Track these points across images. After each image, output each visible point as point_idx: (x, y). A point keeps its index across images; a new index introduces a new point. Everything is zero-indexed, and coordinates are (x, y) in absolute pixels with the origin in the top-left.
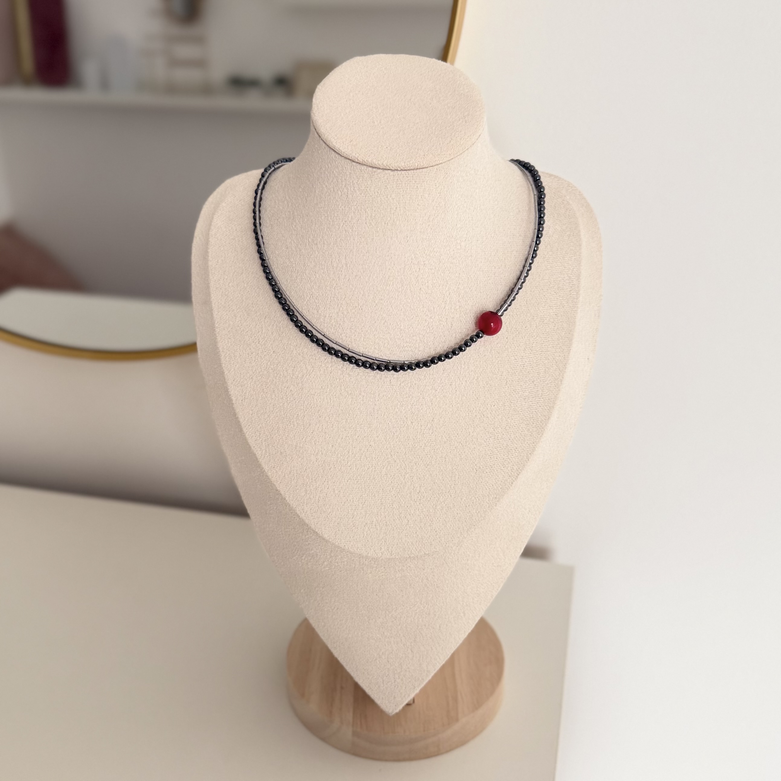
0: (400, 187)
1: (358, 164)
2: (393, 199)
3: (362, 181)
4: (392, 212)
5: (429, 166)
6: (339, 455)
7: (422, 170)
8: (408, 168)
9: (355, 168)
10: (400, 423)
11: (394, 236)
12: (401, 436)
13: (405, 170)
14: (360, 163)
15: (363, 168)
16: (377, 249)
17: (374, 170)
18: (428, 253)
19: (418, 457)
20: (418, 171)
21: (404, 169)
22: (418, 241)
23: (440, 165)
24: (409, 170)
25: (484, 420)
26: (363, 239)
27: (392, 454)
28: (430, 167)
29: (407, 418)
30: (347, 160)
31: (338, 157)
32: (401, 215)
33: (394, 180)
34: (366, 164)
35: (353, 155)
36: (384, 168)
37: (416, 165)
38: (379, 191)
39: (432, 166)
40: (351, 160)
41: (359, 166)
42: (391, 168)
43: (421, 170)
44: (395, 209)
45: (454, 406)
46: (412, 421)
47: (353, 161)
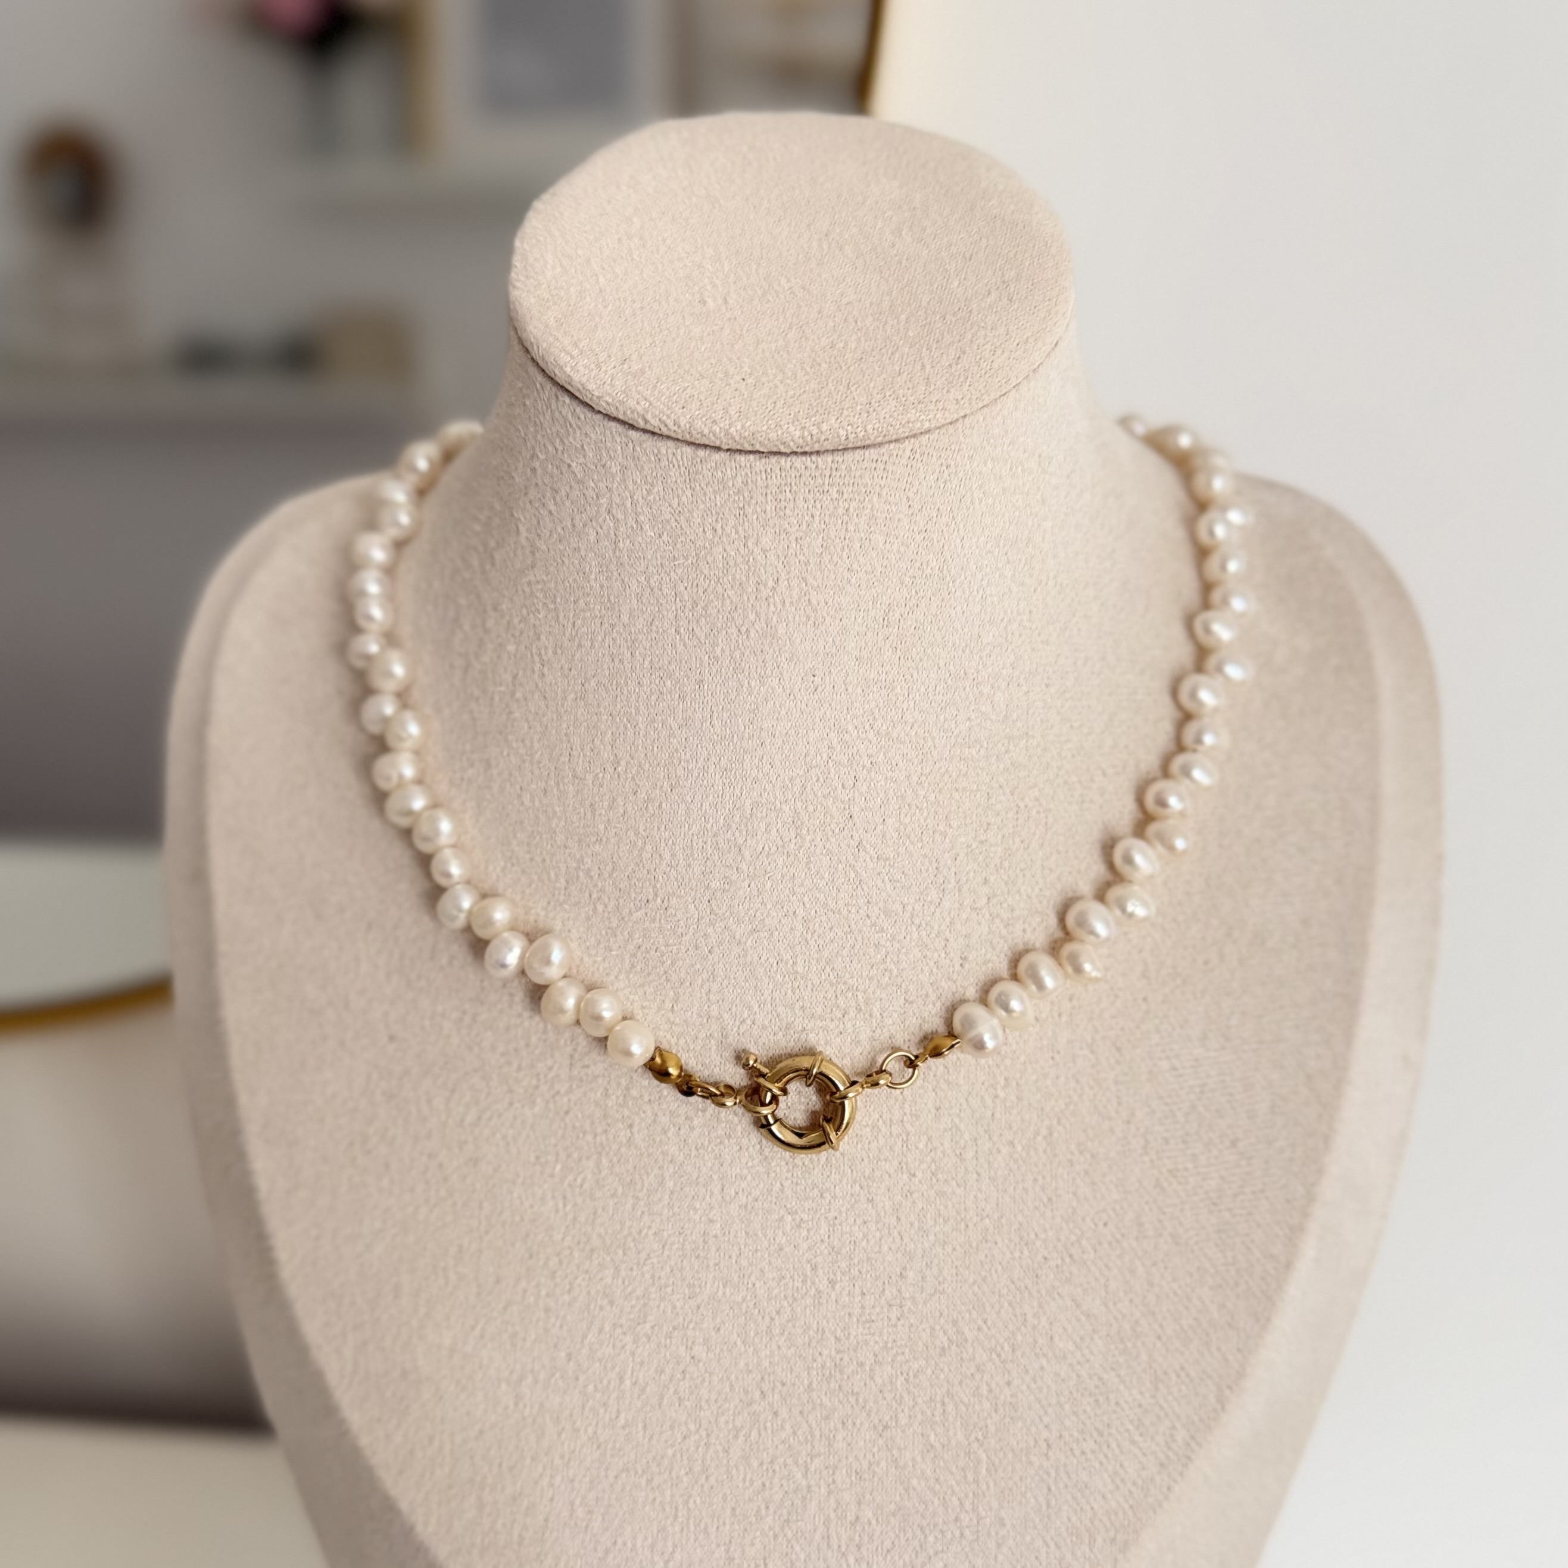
0: (788, 511)
1: (647, 436)
2: (764, 551)
3: (662, 493)
4: (765, 593)
5: (887, 439)
6: (591, 1388)
7: (861, 452)
8: (816, 447)
9: (638, 449)
10: (790, 1285)
11: (769, 672)
12: (794, 1326)
13: (805, 453)
14: (653, 433)
15: (665, 447)
16: (715, 714)
17: (701, 453)
18: (885, 727)
19: (852, 1399)
20: (849, 456)
21: (799, 450)
22: (850, 689)
23: (924, 439)
24: (818, 453)
25: (1071, 1273)
26: (668, 683)
27: (765, 1389)
28: (890, 442)
29: (814, 1268)
30: (613, 424)
31: (582, 417)
32: (791, 603)
33: (767, 487)
34: (673, 435)
35: (633, 406)
36: (735, 446)
37: (842, 433)
38: (719, 527)
39: (897, 441)
40: (623, 423)
41: (649, 442)
42: (758, 447)
43: (858, 453)
44: (771, 584)
45: (971, 1225)
46: (832, 1276)
47: (632, 427)
